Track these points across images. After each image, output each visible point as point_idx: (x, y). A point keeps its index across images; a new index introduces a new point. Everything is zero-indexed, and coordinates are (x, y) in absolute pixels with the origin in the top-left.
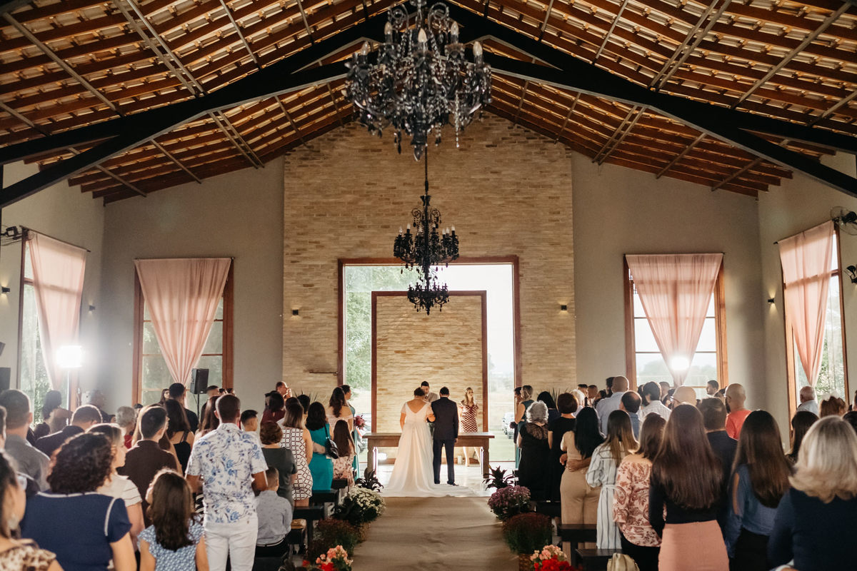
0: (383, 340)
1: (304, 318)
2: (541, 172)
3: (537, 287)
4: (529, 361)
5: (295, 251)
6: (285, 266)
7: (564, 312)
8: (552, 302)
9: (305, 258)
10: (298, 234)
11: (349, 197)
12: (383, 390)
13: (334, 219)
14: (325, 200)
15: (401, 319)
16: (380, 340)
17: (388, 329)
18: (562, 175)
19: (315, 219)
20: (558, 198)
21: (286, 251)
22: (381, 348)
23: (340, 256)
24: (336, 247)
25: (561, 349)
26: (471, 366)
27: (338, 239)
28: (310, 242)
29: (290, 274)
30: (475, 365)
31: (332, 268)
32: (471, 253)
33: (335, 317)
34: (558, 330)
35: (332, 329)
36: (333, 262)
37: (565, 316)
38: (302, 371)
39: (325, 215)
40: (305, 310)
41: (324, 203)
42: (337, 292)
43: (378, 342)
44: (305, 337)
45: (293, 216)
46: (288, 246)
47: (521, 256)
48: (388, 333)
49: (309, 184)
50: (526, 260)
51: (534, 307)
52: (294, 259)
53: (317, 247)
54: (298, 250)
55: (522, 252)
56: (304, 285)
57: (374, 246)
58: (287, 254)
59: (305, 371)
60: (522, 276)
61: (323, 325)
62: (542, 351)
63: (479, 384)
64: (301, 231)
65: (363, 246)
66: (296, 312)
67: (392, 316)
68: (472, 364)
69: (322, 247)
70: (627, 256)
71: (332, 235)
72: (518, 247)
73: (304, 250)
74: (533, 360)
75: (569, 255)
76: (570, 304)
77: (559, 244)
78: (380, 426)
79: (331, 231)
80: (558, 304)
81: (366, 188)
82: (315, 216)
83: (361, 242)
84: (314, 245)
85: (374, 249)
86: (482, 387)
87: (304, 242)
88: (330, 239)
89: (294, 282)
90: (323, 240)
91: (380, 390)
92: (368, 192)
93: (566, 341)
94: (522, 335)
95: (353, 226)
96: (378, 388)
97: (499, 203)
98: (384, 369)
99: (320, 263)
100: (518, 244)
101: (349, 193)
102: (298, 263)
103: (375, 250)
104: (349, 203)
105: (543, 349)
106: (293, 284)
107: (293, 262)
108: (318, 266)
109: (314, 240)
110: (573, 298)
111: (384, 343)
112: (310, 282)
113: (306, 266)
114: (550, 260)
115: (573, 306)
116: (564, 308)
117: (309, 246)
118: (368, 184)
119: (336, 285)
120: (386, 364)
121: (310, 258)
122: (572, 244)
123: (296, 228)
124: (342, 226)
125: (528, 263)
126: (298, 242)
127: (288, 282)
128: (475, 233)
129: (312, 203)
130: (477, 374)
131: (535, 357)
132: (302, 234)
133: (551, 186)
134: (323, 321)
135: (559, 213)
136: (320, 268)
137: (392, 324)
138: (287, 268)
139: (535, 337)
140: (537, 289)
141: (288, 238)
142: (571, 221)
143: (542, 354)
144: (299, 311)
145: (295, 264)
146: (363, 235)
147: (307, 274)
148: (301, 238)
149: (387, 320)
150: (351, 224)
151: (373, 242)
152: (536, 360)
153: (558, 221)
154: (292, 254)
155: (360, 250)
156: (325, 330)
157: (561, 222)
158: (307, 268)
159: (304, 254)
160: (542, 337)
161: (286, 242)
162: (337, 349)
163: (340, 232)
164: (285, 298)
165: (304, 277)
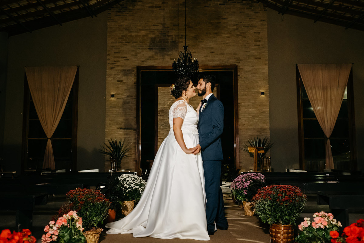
0: (161, 111)
1: (118, 99)
2: (250, 19)
3: (247, 82)
4: (244, 123)
5: (113, 62)
6: (107, 70)
7: (263, 96)
8: (256, 91)
9: (118, 66)
10: (115, 53)
11: (143, 33)
13: (135, 44)
14: (130, 34)
15: (172, 100)
17: (164, 105)
18: (261, 20)
19: (124, 44)
20: (259, 33)
21: (108, 62)
22: (160, 116)
23: (137, 65)
24: (135, 60)
25: (261, 116)
27: (136, 55)
28: (121, 57)
29: (110, 75)
31: (134, 71)
32: (211, 63)
33: (135, 98)
34: (260, 106)
35: (133, 105)
36: (134, 68)
37: (263, 98)
38: (116, 128)
39: (130, 43)
40: (118, 94)
41: (129, 36)
42: (136, 84)
43: (158, 112)
44: (117, 109)
45: (112, 43)
46: (109, 59)
47: (239, 65)
48: (164, 107)
49: (121, 26)
50: (241, 67)
51: (246, 93)
52: (113, 66)
53: (125, 60)
54: (115, 61)
55: (239, 62)
56: (118, 81)
57: (156, 59)
58: (109, 64)
59: (118, 128)
60: (239, 76)
61: (129, 103)
62: (250, 118)
64: (117, 51)
65: (151, 59)
66: (113, 96)
67: (166, 98)
69: (128, 60)
70: (298, 65)
71: (133, 53)
72: (237, 60)
73: (118, 61)
74: (246, 123)
75: (266, 64)
76: (266, 91)
77: (260, 58)
79: (133, 51)
80: (260, 92)
81: (153, 28)
82: (124, 43)
83: (150, 57)
84: (123, 59)
85: (156, 61)
87: (118, 57)
88: (132, 55)
89: (112, 79)
90: (127, 56)
91: (159, 139)
92: (153, 30)
93: (264, 112)
94: (239, 109)
95: (145, 49)
96: (158, 138)
97: (226, 35)
100: (237, 58)
101: (143, 30)
102: (115, 69)
104: (143, 36)
105: (251, 116)
107: (112, 68)
108: (125, 70)
109: (124, 56)
110: (268, 88)
111: (161, 113)
112: (121, 79)
113: (119, 70)
114: (255, 67)
115: (268, 93)
116: (263, 93)
117: (120, 59)
118: (153, 25)
119: (135, 81)
120: (163, 125)
121: (121, 66)
122: (267, 58)
123: (114, 49)
124: (139, 49)
125: (243, 69)
126: (115, 57)
127: (109, 79)
128: (213, 52)
129: (123, 36)
131: (247, 121)
132: (117, 53)
133: (256, 27)
134: (128, 101)
135: (260, 41)
136: (127, 71)
137: (166, 102)
138: (108, 71)
139: (246, 110)
140: (247, 83)
141: (109, 55)
142: (267, 45)
143: (250, 119)
144: (115, 95)
145: (113, 69)
146: (150, 53)
147: (119, 75)
148: (116, 55)
149: (164, 100)
150: (144, 47)
151: (156, 57)
152: (247, 123)
153: (259, 45)
154: (111, 64)
155: (149, 61)
156: (129, 106)
157: (261, 46)
158: (120, 71)
159: (118, 64)
160: (250, 110)
161: (108, 57)
162: (135, 116)
163: (138, 52)
164: (107, 88)
165: (118, 77)
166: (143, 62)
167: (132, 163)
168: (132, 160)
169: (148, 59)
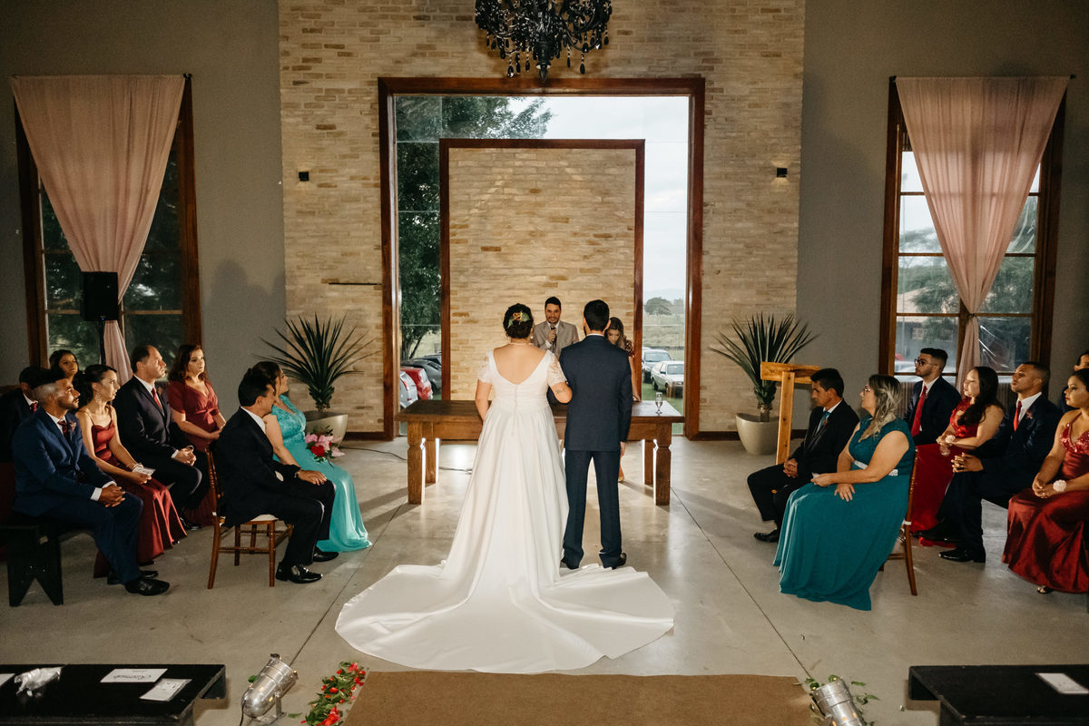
0: (462, 227)
1: (320, 186)
3: (734, 134)
4: (716, 267)
5: (301, 64)
6: (282, 91)
7: (781, 180)
8: (762, 163)
9: (318, 76)
10: (305, 30)
12: (461, 315)
15: (493, 190)
16: (455, 227)
17: (470, 209)
21: (284, 61)
22: (458, 242)
23: (382, 74)
24: (372, 55)
25: (771, 246)
26: (615, 275)
27: (376, 40)
28: (326, 46)
29: (293, 106)
30: (621, 272)
31: (368, 94)
32: (619, 69)
33: (375, 186)
34: (770, 212)
35: (370, 205)
36: (370, 83)
37: (782, 186)
38: (319, 281)
40: (322, 171)
42: (378, 139)
43: (451, 230)
44: (321, 220)
46: (286, 53)
47: (710, 76)
48: (470, 215)
51: (729, 170)
52: (299, 76)
53: (340, 55)
54: (305, 60)
55: (712, 69)
56: (318, 127)
57: (444, 55)
58: (286, 68)
59: (325, 282)
60: (710, 113)
61: (356, 200)
62: (739, 250)
63: (629, 307)
64: (310, 24)
65: (423, 55)
66: (304, 176)
67: (477, 184)
68: (616, 272)
69: (349, 54)
70: (897, 79)
71: (366, 33)
72: (704, 61)
73: (317, 60)
74: (724, 266)
75: (795, 76)
76: (793, 165)
77: (778, 55)
78: (456, 377)
79: (364, 25)
80: (773, 167)
83: (420, 47)
84: (334, 52)
85: (442, 60)
86: (632, 310)
87: (316, 46)
88: (363, 40)
89: (300, 119)
90: (349, 42)
91: (455, 314)
93: (781, 232)
94: (705, 221)
95: (404, 18)
96: (452, 312)
98: (462, 279)
99: (346, 86)
100: (704, 53)
102: (305, 86)
103: (447, 61)
105: (741, 246)
106: (297, 124)
107: (296, 83)
108: (342, 91)
109: (335, 42)
110: (798, 155)
111: (462, 233)
112: (330, 121)
113: (320, 90)
114: (760, 85)
115: (798, 169)
116: (782, 172)
117: (324, 53)
119: (375, 127)
120: (467, 270)
121: (329, 76)
122: (802, 55)
123: (300, 19)
124: (385, 17)
125: (721, 90)
126: (304, 46)
127: (291, 120)
128: (626, 33)
130: (624, 289)
131: (727, 260)
132: (312, 31)
134: (354, 193)
136: (346, 94)
137: (477, 198)
138: (286, 94)
139: (728, 225)
140: (734, 138)
141: (286, 38)
142: (802, 11)
143: (738, 254)
144: (310, 174)
145: (301, 86)
146: (424, 34)
147: (323, 107)
148: (311, 38)
149: (468, 191)
150: (402, 12)
151: (441, 47)
152: (728, 266)
153: (778, 10)
154: (294, 69)
155: (418, 61)
156: (357, 209)
157: (783, 13)
158: (323, 94)
159: (316, 69)
160: (740, 225)
161: (283, 45)
162: (380, 243)
163: (380, 27)
164: (284, 150)
165: (319, 112)
166: (398, 62)
167: (371, 388)
168: (373, 380)
169: (414, 55)
